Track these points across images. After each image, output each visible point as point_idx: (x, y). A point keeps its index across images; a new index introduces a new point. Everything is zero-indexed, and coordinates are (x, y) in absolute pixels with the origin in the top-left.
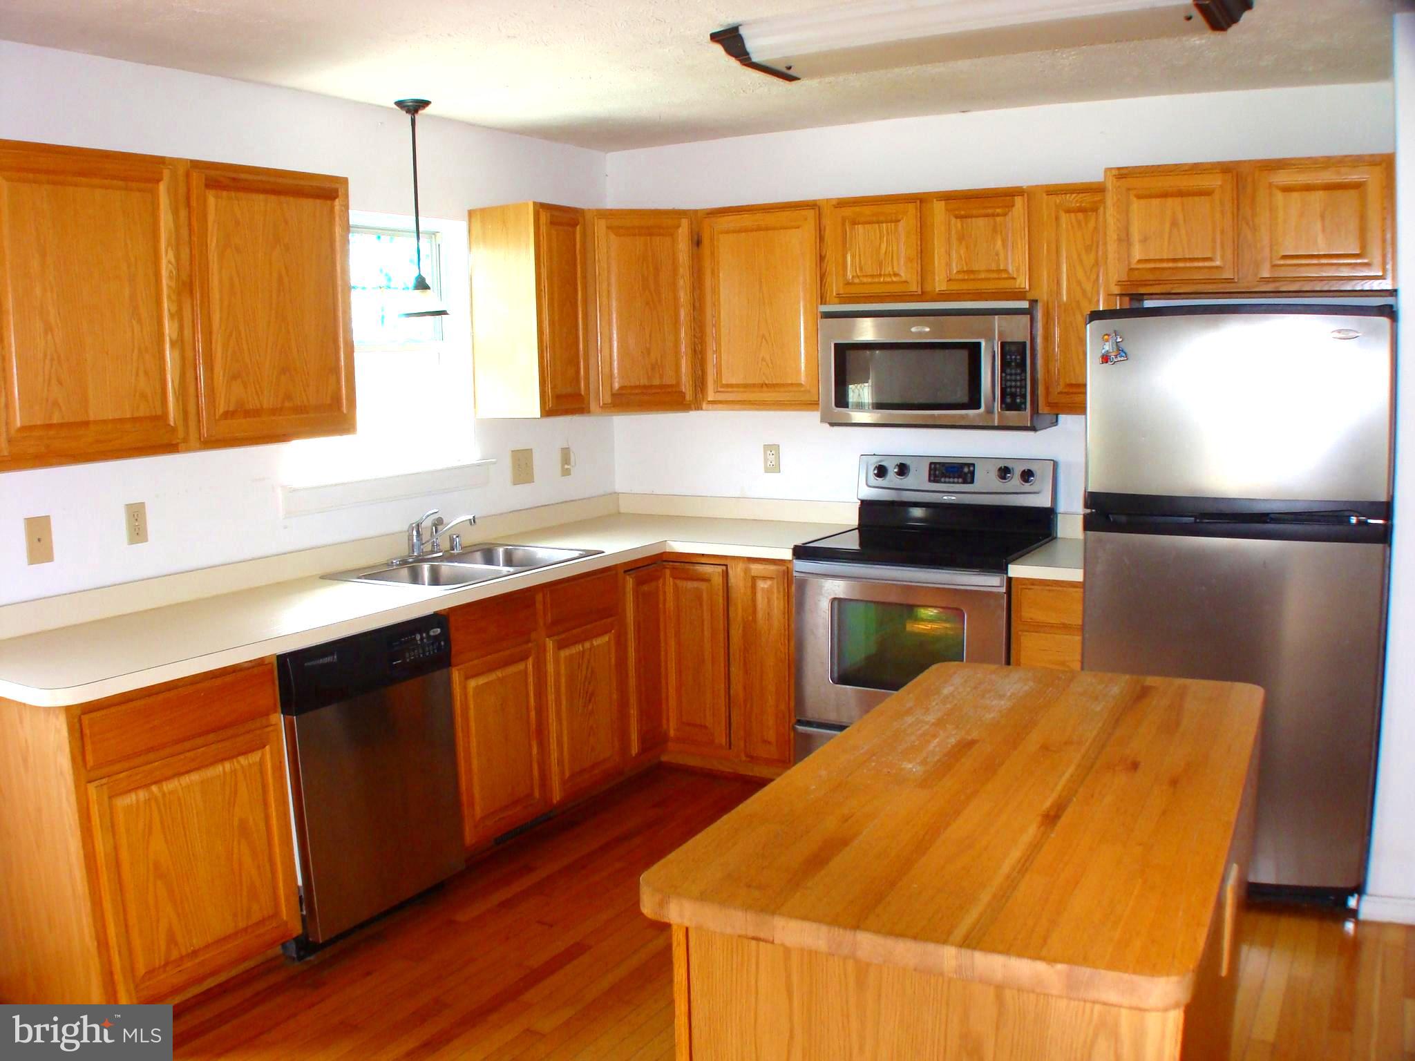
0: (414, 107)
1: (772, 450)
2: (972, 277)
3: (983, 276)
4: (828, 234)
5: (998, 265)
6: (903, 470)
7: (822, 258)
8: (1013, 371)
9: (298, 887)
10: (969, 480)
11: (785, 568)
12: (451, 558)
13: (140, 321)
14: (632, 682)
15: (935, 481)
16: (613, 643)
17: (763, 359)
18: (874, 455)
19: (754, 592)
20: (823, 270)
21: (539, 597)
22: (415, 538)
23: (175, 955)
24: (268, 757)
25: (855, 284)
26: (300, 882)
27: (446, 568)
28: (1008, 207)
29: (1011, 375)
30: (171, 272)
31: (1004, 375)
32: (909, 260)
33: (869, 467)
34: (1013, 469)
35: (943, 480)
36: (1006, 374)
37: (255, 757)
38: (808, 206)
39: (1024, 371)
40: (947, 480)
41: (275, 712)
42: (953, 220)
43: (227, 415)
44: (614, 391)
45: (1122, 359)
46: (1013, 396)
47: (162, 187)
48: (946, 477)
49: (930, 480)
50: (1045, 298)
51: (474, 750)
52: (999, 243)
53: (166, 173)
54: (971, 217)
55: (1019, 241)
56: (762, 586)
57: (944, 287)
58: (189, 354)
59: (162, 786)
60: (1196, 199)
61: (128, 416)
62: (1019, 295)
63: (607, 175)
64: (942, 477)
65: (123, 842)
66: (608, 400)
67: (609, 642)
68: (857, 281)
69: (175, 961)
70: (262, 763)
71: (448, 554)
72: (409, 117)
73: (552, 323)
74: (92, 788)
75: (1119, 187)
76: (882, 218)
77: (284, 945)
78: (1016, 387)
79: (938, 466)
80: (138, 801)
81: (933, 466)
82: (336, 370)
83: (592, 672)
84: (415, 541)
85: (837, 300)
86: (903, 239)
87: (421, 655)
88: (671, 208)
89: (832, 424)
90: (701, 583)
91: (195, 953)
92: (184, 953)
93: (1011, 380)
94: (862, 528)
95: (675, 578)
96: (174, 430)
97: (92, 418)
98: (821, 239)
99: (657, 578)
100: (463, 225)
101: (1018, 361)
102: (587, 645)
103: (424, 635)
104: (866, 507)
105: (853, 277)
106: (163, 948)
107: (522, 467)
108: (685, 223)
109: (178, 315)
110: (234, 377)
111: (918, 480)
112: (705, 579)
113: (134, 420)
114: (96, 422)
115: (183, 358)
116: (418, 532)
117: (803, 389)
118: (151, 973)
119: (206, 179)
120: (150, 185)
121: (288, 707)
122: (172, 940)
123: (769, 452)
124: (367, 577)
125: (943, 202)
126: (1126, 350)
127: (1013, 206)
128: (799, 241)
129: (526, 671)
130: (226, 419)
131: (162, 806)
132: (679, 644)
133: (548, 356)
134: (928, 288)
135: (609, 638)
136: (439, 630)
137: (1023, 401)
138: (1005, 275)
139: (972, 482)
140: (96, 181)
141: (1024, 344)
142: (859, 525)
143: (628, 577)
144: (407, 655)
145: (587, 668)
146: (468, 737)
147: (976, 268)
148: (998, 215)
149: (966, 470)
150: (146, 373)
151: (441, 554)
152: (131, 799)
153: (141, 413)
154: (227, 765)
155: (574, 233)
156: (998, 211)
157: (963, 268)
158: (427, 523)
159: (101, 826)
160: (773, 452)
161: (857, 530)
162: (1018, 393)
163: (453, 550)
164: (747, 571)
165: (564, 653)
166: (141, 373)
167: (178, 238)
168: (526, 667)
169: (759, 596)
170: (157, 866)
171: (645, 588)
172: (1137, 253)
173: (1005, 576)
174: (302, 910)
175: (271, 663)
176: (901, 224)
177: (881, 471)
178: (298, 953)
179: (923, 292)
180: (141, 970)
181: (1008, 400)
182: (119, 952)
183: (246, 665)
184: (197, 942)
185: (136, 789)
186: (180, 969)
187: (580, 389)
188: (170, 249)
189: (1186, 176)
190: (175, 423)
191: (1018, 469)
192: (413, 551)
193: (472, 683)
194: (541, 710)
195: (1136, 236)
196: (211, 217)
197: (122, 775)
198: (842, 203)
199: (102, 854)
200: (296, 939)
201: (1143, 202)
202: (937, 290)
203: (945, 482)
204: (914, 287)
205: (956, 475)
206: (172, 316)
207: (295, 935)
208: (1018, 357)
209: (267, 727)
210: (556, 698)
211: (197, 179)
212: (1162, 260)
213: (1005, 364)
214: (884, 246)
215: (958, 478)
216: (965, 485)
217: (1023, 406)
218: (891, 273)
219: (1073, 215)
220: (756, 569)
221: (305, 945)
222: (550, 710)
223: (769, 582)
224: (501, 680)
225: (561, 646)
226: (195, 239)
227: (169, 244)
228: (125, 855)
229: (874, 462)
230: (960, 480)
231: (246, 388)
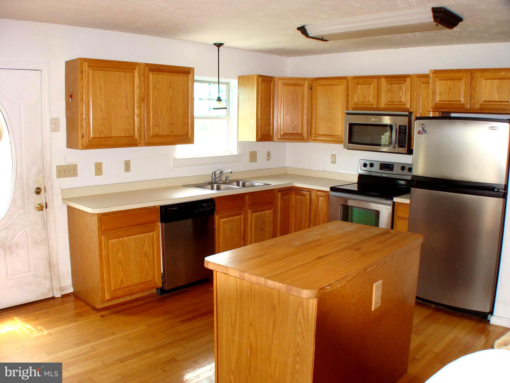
0: (219, 45)
1: (334, 156)
2: (393, 103)
3: (396, 103)
4: (350, 88)
5: (401, 100)
6: (372, 165)
7: (348, 95)
8: (402, 135)
9: (162, 273)
10: (392, 170)
11: (327, 194)
12: (225, 183)
13: (128, 109)
14: (279, 226)
15: (381, 169)
16: (272, 213)
17: (329, 127)
18: (364, 160)
19: (318, 201)
20: (348, 99)
21: (247, 197)
22: (214, 176)
23: (123, 286)
24: (155, 234)
25: (357, 104)
26: (162, 272)
27: (222, 186)
28: (404, 81)
29: (401, 136)
30: (138, 95)
31: (399, 136)
32: (373, 97)
33: (362, 163)
34: (406, 167)
35: (384, 169)
36: (400, 136)
37: (152, 233)
38: (344, 78)
39: (406, 135)
40: (385, 169)
41: (158, 222)
42: (388, 85)
43: (153, 136)
44: (282, 135)
45: (424, 133)
46: (402, 143)
47: (136, 71)
48: (385, 168)
49: (380, 169)
50: (415, 111)
51: (221, 240)
52: (401, 93)
53: (137, 67)
54: (393, 84)
55: (407, 92)
56: (321, 199)
57: (384, 106)
58: (142, 119)
59: (123, 238)
60: (457, 81)
61: (123, 136)
62: (407, 110)
63: (288, 65)
64: (383, 168)
65: (111, 253)
66: (279, 137)
67: (271, 213)
68: (357, 103)
69: (123, 288)
70: (153, 236)
71: (224, 182)
72: (217, 48)
73: (261, 113)
74: (103, 236)
75: (433, 76)
76: (366, 83)
77: (157, 289)
78: (403, 140)
79: (382, 165)
80: (115, 241)
81: (381, 164)
82: (187, 124)
83: (264, 222)
84: (214, 177)
85: (351, 109)
86: (372, 90)
87: (205, 210)
88: (303, 77)
89: (348, 149)
90: (303, 197)
91: (128, 286)
92: (125, 286)
93: (401, 138)
94: (358, 183)
95: (295, 195)
96: (136, 140)
97: (113, 136)
98: (348, 89)
99: (290, 194)
100: (237, 81)
101: (404, 132)
102: (263, 212)
103: (206, 204)
104: (361, 177)
105: (357, 102)
106: (119, 283)
107: (253, 157)
108: (307, 82)
109: (139, 108)
110: (156, 126)
111: (376, 168)
112: (304, 195)
113: (125, 137)
114: (114, 137)
115: (140, 119)
116: (215, 174)
117: (340, 137)
118: (115, 290)
119: (149, 69)
120: (132, 71)
121: (163, 220)
122: (122, 281)
123: (332, 157)
124: (196, 187)
125: (385, 79)
126: (426, 130)
127: (406, 81)
128: (340, 90)
129: (241, 218)
130: (153, 138)
131: (122, 244)
132: (295, 215)
133: (259, 122)
134: (379, 106)
135: (271, 212)
136: (211, 203)
137: (405, 145)
138: (402, 103)
139: (393, 170)
140: (117, 70)
141: (406, 126)
142: (358, 182)
143: (279, 193)
144: (200, 209)
145: (262, 220)
146: (219, 236)
147: (394, 101)
148: (401, 84)
149: (391, 166)
150: (129, 123)
151: (222, 182)
152: (114, 241)
153: (127, 135)
154: (142, 235)
155: (271, 84)
156: (402, 82)
157: (390, 100)
158: (218, 172)
159: (104, 247)
160: (334, 157)
161: (357, 184)
162: (403, 142)
163: (226, 181)
164: (316, 194)
165: (255, 214)
166: (128, 124)
167: (140, 85)
168: (241, 217)
169: (320, 202)
170: (120, 260)
171: (285, 197)
172: (438, 99)
173: (392, 201)
174: (162, 280)
175: (158, 208)
176: (371, 85)
177: (365, 165)
178: (160, 293)
179: (377, 108)
180: (113, 288)
181: (400, 144)
182: (107, 283)
183: (150, 208)
184: (130, 284)
185: (115, 238)
186: (123, 290)
187: (270, 133)
188: (138, 89)
189: (454, 73)
190: (137, 138)
191: (407, 167)
192: (213, 180)
193: (222, 220)
194: (245, 231)
195: (438, 93)
196: (151, 79)
197: (111, 234)
198: (355, 78)
199: (104, 255)
200: (160, 288)
201: (440, 81)
202: (382, 107)
203: (384, 170)
204: (375, 106)
205: (388, 168)
206: (137, 108)
207: (159, 287)
208: (404, 130)
209: (155, 226)
210: (250, 228)
211: (147, 69)
212: (445, 101)
213: (400, 132)
214: (366, 92)
215: (388, 169)
216: (390, 171)
217: (405, 146)
218: (368, 101)
219: (424, 84)
220: (319, 193)
221: (162, 291)
222: (248, 232)
223: (323, 198)
224: (232, 221)
225: (253, 212)
226: (145, 86)
227: (138, 87)
228: (110, 256)
229: (363, 162)
230: (389, 170)
231: (159, 129)
